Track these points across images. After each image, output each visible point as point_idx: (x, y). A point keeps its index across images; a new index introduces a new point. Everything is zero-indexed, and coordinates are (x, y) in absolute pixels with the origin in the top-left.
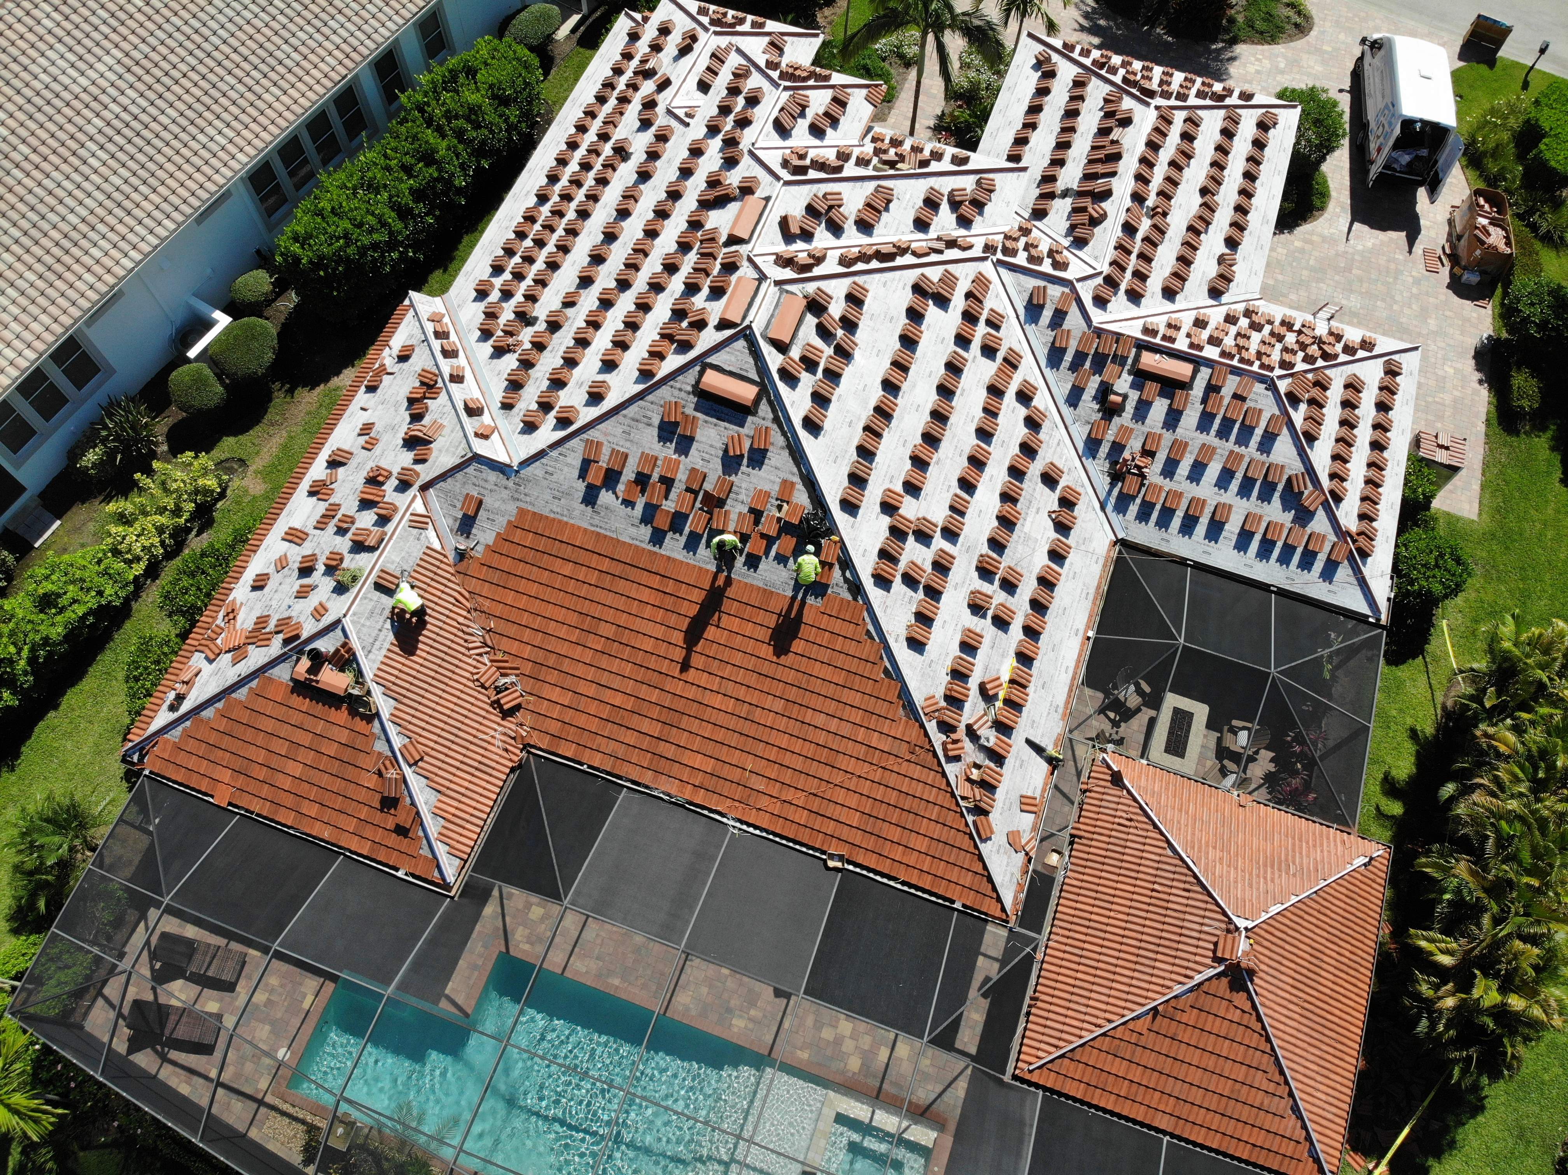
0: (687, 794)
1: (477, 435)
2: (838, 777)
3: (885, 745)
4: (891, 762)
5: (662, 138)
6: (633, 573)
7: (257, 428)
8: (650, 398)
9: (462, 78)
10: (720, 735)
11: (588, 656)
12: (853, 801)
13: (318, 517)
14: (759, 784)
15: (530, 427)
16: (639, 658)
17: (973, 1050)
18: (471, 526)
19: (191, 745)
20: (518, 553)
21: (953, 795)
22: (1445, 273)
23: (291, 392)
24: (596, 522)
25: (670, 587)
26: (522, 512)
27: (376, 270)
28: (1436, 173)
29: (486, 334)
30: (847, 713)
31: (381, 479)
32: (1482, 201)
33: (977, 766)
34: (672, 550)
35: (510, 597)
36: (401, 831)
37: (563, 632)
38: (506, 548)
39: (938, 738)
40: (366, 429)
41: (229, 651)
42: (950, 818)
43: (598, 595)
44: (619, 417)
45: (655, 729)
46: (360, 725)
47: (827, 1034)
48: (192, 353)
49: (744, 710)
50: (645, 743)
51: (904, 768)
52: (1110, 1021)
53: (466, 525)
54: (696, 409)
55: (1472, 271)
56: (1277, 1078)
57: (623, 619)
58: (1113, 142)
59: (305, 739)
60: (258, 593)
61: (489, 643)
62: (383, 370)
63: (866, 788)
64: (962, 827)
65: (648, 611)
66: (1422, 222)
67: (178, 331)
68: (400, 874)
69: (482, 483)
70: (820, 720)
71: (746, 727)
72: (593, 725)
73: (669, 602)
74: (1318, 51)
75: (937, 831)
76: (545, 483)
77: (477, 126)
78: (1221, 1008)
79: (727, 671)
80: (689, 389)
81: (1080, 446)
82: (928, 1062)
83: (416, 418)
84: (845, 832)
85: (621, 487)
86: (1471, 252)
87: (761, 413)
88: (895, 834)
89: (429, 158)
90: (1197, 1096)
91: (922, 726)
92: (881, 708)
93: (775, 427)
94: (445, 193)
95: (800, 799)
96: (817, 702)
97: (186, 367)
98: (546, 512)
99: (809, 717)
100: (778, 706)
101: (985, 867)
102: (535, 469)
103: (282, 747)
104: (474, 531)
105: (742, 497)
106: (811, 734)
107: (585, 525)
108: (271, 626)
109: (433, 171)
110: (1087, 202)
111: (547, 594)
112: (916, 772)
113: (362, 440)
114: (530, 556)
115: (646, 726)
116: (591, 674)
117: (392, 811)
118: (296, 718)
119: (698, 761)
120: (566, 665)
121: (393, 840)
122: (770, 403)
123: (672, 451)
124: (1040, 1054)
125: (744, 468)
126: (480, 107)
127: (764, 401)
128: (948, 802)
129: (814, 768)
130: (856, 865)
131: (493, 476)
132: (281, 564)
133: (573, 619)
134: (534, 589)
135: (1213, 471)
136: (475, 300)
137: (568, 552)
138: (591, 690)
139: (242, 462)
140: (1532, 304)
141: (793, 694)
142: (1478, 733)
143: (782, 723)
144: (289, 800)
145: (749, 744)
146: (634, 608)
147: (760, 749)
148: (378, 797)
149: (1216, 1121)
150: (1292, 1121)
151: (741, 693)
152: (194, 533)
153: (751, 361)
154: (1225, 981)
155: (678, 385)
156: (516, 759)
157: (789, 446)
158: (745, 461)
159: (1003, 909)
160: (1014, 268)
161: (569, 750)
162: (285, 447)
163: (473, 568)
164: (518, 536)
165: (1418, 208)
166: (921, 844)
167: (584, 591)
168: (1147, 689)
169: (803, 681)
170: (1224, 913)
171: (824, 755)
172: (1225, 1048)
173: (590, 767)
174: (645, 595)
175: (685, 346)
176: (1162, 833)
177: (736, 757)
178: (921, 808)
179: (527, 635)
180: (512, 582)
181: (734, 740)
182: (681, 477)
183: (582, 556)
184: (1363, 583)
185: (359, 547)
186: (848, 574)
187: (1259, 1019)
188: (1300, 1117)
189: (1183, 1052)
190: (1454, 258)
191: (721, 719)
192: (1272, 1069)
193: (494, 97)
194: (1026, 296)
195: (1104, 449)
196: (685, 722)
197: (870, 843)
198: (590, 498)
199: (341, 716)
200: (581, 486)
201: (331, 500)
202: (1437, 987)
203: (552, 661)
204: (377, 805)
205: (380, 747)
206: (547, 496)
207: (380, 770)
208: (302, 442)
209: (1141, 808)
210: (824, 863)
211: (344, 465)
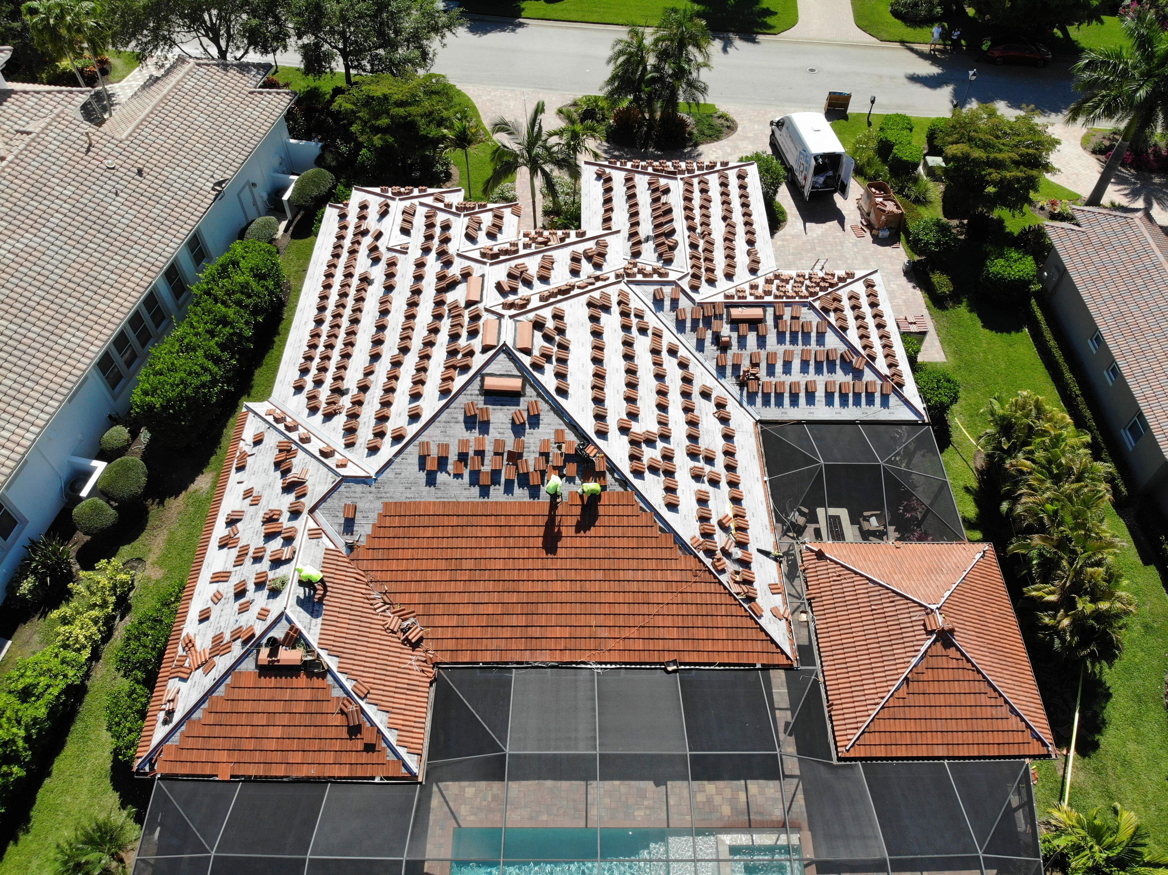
0: (558, 657)
1: (338, 466)
2: (654, 609)
3: (678, 576)
4: (684, 587)
5: (392, 264)
6: (474, 521)
7: (143, 534)
8: (453, 405)
9: (230, 269)
10: (567, 609)
11: (461, 587)
12: (669, 621)
13: (234, 559)
14: (603, 633)
15: (373, 450)
16: (496, 575)
17: (797, 772)
18: (353, 526)
19: (190, 743)
20: (391, 532)
21: (730, 594)
22: (868, 234)
23: (161, 503)
24: (439, 495)
25: (503, 521)
26: (386, 505)
27: (207, 401)
28: (842, 182)
29: (313, 410)
30: (646, 564)
31: (275, 517)
32: (873, 190)
33: (737, 573)
34: (497, 497)
35: (394, 565)
36: (370, 748)
37: (438, 576)
38: (382, 532)
39: (708, 562)
40: (248, 494)
41: (199, 667)
42: (734, 610)
43: (455, 543)
44: (436, 423)
45: (522, 621)
46: (317, 682)
47: (700, 798)
48: (84, 493)
49: (578, 586)
50: (518, 633)
51: (694, 588)
52: (882, 698)
53: (349, 526)
54: (486, 403)
55: (883, 230)
56: (994, 694)
57: (477, 553)
58: (663, 204)
59: (279, 707)
60: (206, 623)
61: (388, 601)
62: (244, 456)
63: (674, 609)
64: (744, 614)
65: (493, 543)
66: (844, 212)
67: (66, 484)
68: (377, 780)
69: (352, 495)
70: (630, 575)
71: (583, 597)
72: (478, 633)
73: (506, 532)
74: (746, 138)
75: (728, 622)
76: (397, 481)
77: (249, 296)
78: (943, 662)
80: (477, 392)
81: (714, 373)
82: (772, 791)
83: (285, 473)
84: (670, 645)
85: (450, 468)
86: (878, 217)
87: (527, 394)
88: (703, 633)
89: (224, 321)
90: (952, 725)
91: (696, 556)
92: (666, 554)
93: (539, 399)
94: (239, 342)
95: (634, 633)
96: (624, 564)
97: (83, 503)
98: (403, 500)
99: (622, 575)
100: (600, 575)
101: (767, 634)
102: (388, 473)
103: (262, 720)
104: (355, 528)
105: (532, 449)
106: (627, 587)
107: (432, 500)
108: (227, 637)
109: (228, 330)
110: (662, 239)
111: (420, 554)
112: (702, 587)
113: (248, 501)
114: (401, 532)
115: (514, 621)
116: (466, 598)
117: (359, 736)
118: (267, 694)
119: (558, 632)
120: (447, 598)
121: (365, 757)
122: (532, 386)
123: (477, 434)
124: (849, 737)
125: (528, 430)
126: (248, 283)
127: (528, 386)
128: (729, 600)
129: (636, 609)
130: (685, 664)
131: (359, 488)
132: (217, 598)
133: (443, 565)
134: (409, 554)
135: (796, 364)
136: (295, 394)
137: (426, 521)
138: (470, 609)
139: (140, 560)
140: (927, 234)
141: (606, 564)
142: (1007, 466)
143: (606, 586)
144: (278, 757)
145: (589, 608)
146: (483, 543)
147: (597, 609)
148: (345, 729)
149: (970, 738)
150: (1014, 719)
151: (572, 575)
152: (118, 619)
153: (512, 364)
154: (939, 644)
155: (469, 392)
156: (431, 675)
157: (552, 408)
158: (527, 425)
159: (788, 658)
160: (638, 283)
161: (466, 656)
162: (169, 541)
163: (362, 554)
164: (388, 522)
165: (838, 206)
166: (722, 634)
167: (445, 543)
168: (806, 510)
169: (610, 553)
170: (921, 605)
171: (640, 598)
172: (956, 687)
173: (484, 663)
174: (488, 532)
175: (465, 369)
176: (862, 575)
177: (583, 620)
178: (713, 610)
179: (413, 587)
180: (392, 554)
181: (578, 609)
182: (489, 449)
183: (436, 521)
184: (907, 403)
185: (277, 563)
186: (616, 475)
187: (968, 661)
188: (1018, 715)
189: (933, 700)
190: (870, 226)
191: (564, 597)
192: (989, 690)
193: (255, 276)
194: (651, 297)
195: (729, 371)
196: (541, 609)
197: (689, 645)
198: (431, 481)
199: (302, 680)
200: (423, 475)
201: (240, 544)
202: (1054, 617)
203: (436, 598)
204: (346, 736)
205: (337, 692)
206: (401, 489)
207: (341, 710)
208: (181, 533)
209: (843, 566)
210: (665, 670)
211: (240, 520)
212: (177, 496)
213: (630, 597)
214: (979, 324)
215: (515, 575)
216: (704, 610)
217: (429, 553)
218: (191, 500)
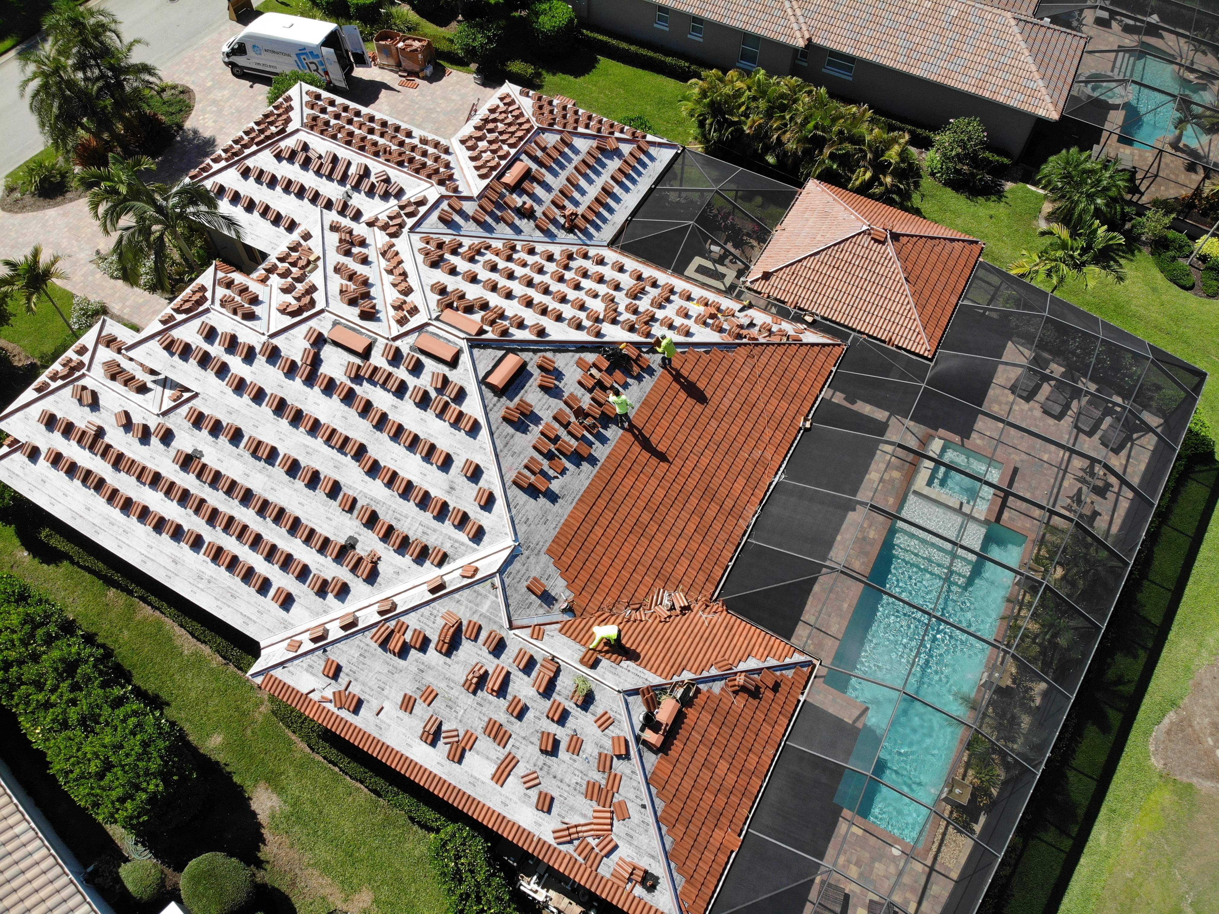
0: (757, 499)
1: (471, 577)
2: (761, 405)
3: (747, 370)
4: (757, 371)
6: (612, 486)
7: (294, 900)
8: (493, 428)
10: (725, 467)
11: (660, 537)
12: (774, 402)
13: (493, 745)
14: (757, 454)
15: (478, 535)
16: (669, 501)
18: (549, 595)
19: (691, 864)
20: (578, 564)
21: (779, 345)
24: (570, 499)
25: (628, 463)
26: (549, 552)
28: (355, 54)
29: (343, 592)
31: (482, 672)
32: (383, 42)
33: (760, 331)
34: (603, 453)
35: (608, 580)
36: (776, 687)
37: (640, 549)
38: (573, 572)
39: (747, 340)
40: (408, 704)
43: (620, 516)
44: (501, 455)
45: (714, 507)
46: (700, 701)
50: (722, 517)
51: (761, 365)
52: (909, 302)
53: (547, 599)
54: (511, 400)
56: (937, 241)
57: (641, 504)
59: (703, 751)
60: (557, 802)
61: (637, 606)
62: (340, 696)
63: (768, 391)
64: (797, 346)
65: (639, 485)
66: (378, 80)
68: (802, 698)
69: (519, 576)
70: (726, 402)
72: (705, 549)
73: (637, 468)
74: (209, 89)
75: (796, 362)
76: (533, 526)
78: (906, 251)
79: (688, 447)
80: (496, 399)
81: (546, 239)
83: (424, 645)
84: (790, 413)
85: (551, 473)
87: (527, 360)
88: (794, 386)
90: (943, 279)
91: (740, 345)
92: (726, 363)
93: (539, 354)
98: (555, 533)
100: (714, 423)
102: (522, 529)
104: (553, 594)
105: (580, 394)
107: (570, 508)
111: (612, 551)
112: (764, 359)
113: (420, 708)
114: (583, 555)
115: (711, 513)
116: (672, 538)
117: (762, 691)
118: (687, 755)
119: (738, 486)
120: (663, 555)
121: (781, 696)
122: (523, 350)
123: (535, 428)
124: (922, 342)
125: (561, 385)
127: (520, 353)
128: (781, 350)
129: (753, 417)
130: (809, 412)
131: (516, 565)
132: (533, 780)
133: (633, 539)
134: (606, 561)
135: (582, 182)
136: (287, 610)
137: (587, 526)
138: (683, 542)
143: (725, 425)
144: (743, 779)
145: (734, 450)
146: (636, 492)
147: (737, 445)
148: (750, 699)
149: (954, 277)
150: (955, 244)
151: (702, 443)
153: (490, 350)
155: (491, 405)
156: (721, 609)
157: (554, 351)
158: (556, 383)
159: (839, 345)
161: (718, 572)
162: (326, 868)
163: (580, 603)
164: (566, 560)
166: (801, 374)
167: (616, 524)
170: (859, 234)
171: (747, 408)
172: (923, 257)
173: (730, 561)
174: (628, 482)
175: (461, 395)
177: (739, 462)
179: (637, 577)
180: (598, 575)
181: (729, 459)
183: (592, 517)
184: (660, 145)
185: (549, 689)
186: (644, 350)
187: (912, 236)
190: (412, 74)
192: (934, 242)
195: (553, 229)
196: (714, 486)
197: (798, 401)
198: (553, 497)
199: (691, 713)
200: (542, 500)
201: (479, 732)
202: (881, 184)
203: (658, 564)
204: (755, 702)
205: (717, 687)
206: (543, 528)
207: (734, 692)
208: (324, 853)
209: (787, 266)
210: (806, 430)
211: (441, 724)
212: (263, 841)
213: (742, 415)
214: (571, 78)
215: (677, 487)
216: (780, 372)
217: (617, 543)
218: (281, 827)
